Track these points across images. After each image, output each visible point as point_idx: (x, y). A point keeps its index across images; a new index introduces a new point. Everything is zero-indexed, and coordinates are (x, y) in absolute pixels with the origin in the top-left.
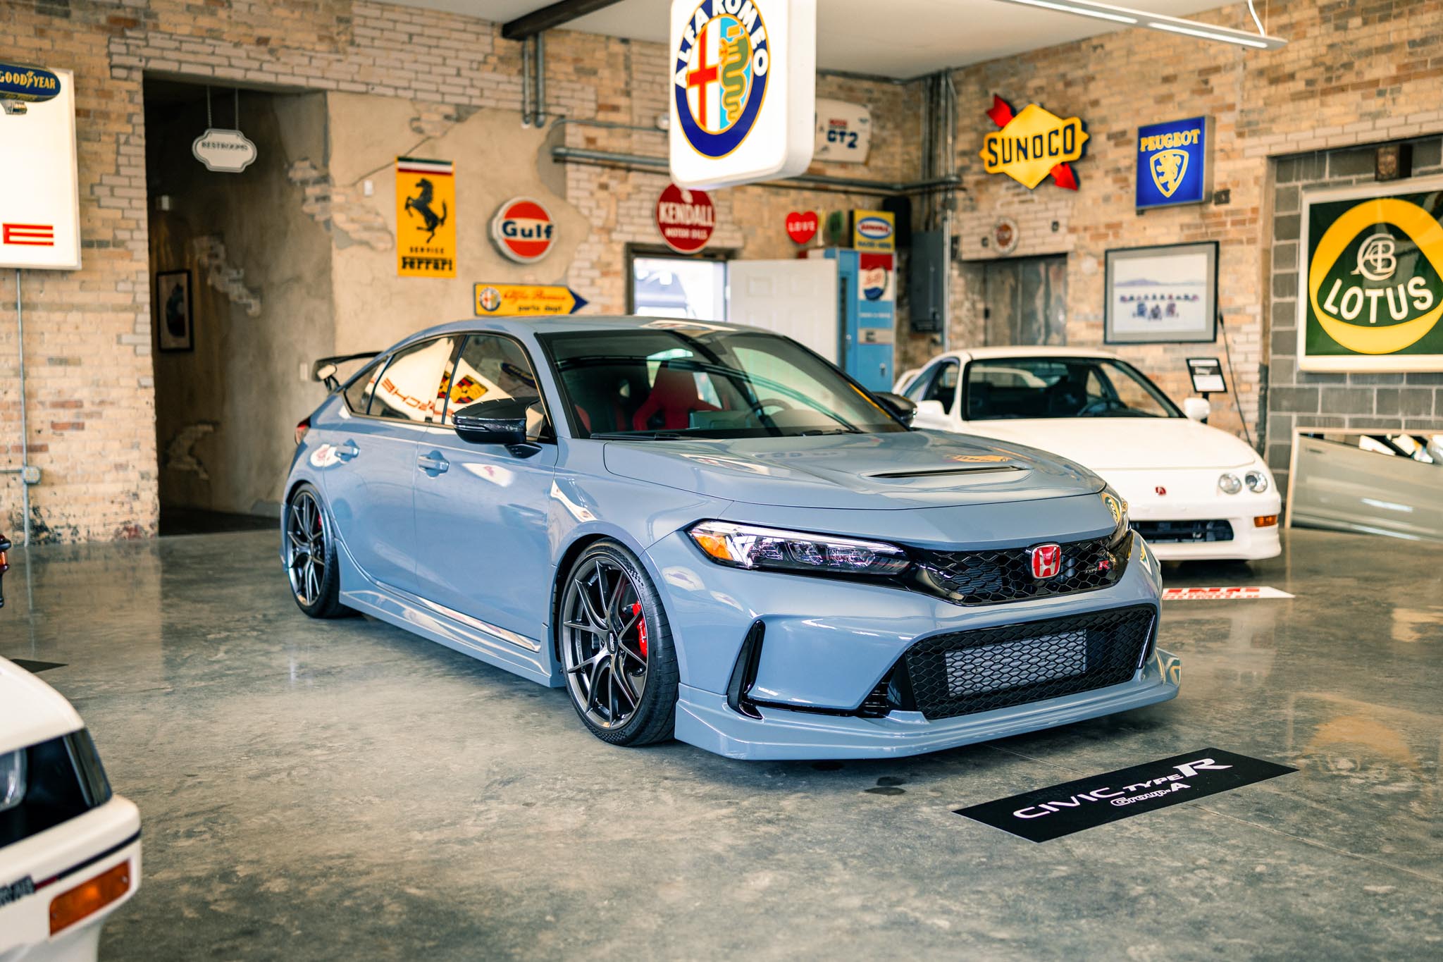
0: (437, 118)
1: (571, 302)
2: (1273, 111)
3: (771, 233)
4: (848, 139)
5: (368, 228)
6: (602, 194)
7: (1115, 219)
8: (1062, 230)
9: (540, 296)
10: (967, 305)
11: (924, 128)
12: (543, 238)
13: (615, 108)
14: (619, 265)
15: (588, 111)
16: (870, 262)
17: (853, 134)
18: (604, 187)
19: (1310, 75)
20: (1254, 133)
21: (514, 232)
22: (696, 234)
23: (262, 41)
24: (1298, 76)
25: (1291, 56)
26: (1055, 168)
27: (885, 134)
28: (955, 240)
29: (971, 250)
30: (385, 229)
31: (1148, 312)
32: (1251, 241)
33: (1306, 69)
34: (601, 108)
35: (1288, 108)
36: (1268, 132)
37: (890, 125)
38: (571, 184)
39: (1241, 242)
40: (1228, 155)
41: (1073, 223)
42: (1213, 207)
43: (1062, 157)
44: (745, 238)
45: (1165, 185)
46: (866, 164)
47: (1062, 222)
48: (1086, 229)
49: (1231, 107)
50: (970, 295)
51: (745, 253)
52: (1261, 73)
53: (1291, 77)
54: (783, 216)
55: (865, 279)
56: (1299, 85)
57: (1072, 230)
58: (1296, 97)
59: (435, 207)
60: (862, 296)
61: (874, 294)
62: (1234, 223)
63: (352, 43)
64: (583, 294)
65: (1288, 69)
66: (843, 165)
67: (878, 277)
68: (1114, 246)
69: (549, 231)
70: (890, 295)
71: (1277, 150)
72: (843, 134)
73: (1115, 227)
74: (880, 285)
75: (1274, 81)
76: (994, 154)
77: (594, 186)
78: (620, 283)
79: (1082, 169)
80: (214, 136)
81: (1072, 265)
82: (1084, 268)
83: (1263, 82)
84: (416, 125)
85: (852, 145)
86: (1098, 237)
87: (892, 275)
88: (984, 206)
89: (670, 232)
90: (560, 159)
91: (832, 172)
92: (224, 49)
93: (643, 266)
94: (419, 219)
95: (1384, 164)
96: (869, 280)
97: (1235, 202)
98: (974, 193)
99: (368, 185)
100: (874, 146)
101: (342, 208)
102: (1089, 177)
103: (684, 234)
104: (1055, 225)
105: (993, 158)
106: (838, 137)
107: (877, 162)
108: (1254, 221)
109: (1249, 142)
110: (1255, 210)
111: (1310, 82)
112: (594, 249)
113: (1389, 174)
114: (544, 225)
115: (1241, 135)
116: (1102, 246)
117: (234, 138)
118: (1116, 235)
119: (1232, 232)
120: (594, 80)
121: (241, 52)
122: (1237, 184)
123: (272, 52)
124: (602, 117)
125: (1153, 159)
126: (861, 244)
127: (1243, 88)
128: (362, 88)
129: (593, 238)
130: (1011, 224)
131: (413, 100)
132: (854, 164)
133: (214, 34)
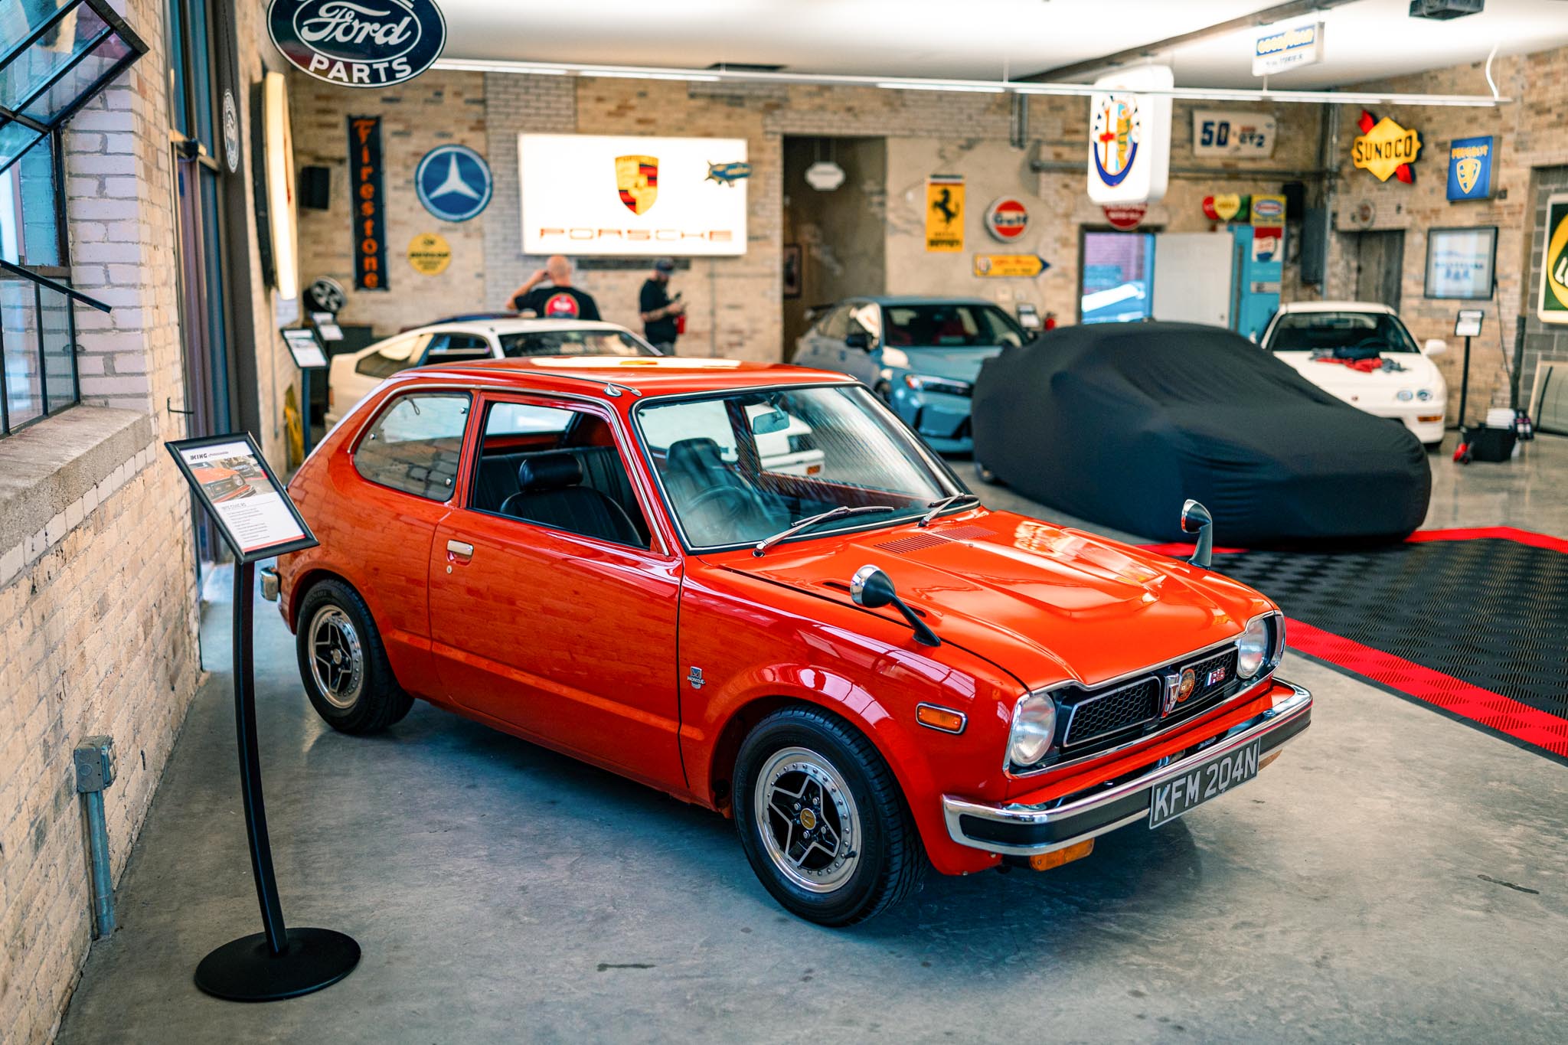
0: (954, 148)
1: (1039, 266)
2: (1537, 134)
3: (1191, 212)
4: (1256, 140)
5: (909, 221)
6: (1064, 192)
7: (1436, 206)
8: (1403, 212)
9: (1018, 262)
10: (1342, 263)
11: (1318, 129)
12: (1021, 224)
13: (1076, 132)
14: (1074, 238)
15: (1056, 134)
16: (1261, 233)
17: (1262, 137)
18: (1066, 186)
19: (1560, 110)
20: (1525, 149)
21: (1001, 221)
22: (1132, 216)
23: (850, 109)
24: (1553, 110)
25: (1550, 96)
26: (1399, 168)
27: (1290, 133)
28: (1335, 215)
29: (1345, 223)
30: (919, 222)
31: (1452, 275)
32: (1518, 227)
33: (1558, 105)
34: (1068, 131)
35: (1545, 133)
36: (1533, 149)
37: (1294, 127)
38: (1043, 185)
39: (1511, 227)
40: (1508, 164)
41: (1411, 207)
42: (1497, 202)
43: (1403, 160)
44: (1170, 217)
45: (1465, 185)
46: (1272, 157)
47: (1404, 206)
48: (1418, 212)
49: (1512, 130)
50: (1345, 256)
51: (1170, 228)
52: (1531, 106)
53: (1549, 111)
54: (1201, 199)
55: (1258, 246)
56: (1553, 117)
57: (1410, 212)
58: (1552, 125)
59: (951, 207)
60: (1254, 258)
61: (1265, 257)
62: (1509, 214)
63: (904, 105)
64: (1048, 259)
65: (1547, 105)
66: (1253, 159)
67: (1269, 245)
68: (1434, 226)
69: (1025, 220)
70: (1278, 257)
71: (1537, 163)
72: (1252, 138)
73: (1436, 212)
74: (1271, 249)
75: (1539, 113)
76: (1361, 153)
77: (1058, 186)
78: (1074, 253)
79: (1418, 168)
80: (820, 168)
81: (1408, 238)
82: (1414, 242)
83: (1532, 113)
84: (941, 155)
85: (1260, 145)
86: (1426, 218)
87: (1281, 243)
88: (1355, 190)
89: (1113, 216)
90: (1036, 169)
91: (1244, 165)
92: (828, 116)
93: (1091, 238)
94: (940, 214)
96: (1261, 246)
97: (1509, 200)
98: (1348, 180)
99: (910, 196)
100: (1278, 143)
101: (895, 210)
102: (1422, 174)
103: (1123, 216)
104: (1399, 208)
105: (1359, 157)
106: (1248, 139)
107: (1282, 154)
108: (1520, 213)
109: (1522, 155)
110: (1521, 205)
111: (1560, 116)
112: (1058, 229)
114: (1021, 214)
115: (1516, 150)
116: (1427, 225)
117: (830, 168)
118: (1437, 218)
119: (1507, 220)
120: (1062, 114)
121: (836, 118)
122: (1511, 186)
123: (856, 116)
124: (1067, 138)
125: (1458, 166)
126: (1257, 220)
127: (1520, 116)
128: (906, 133)
129: (1057, 222)
130: (1369, 205)
131: (941, 138)
132: (1261, 159)
133: (822, 108)
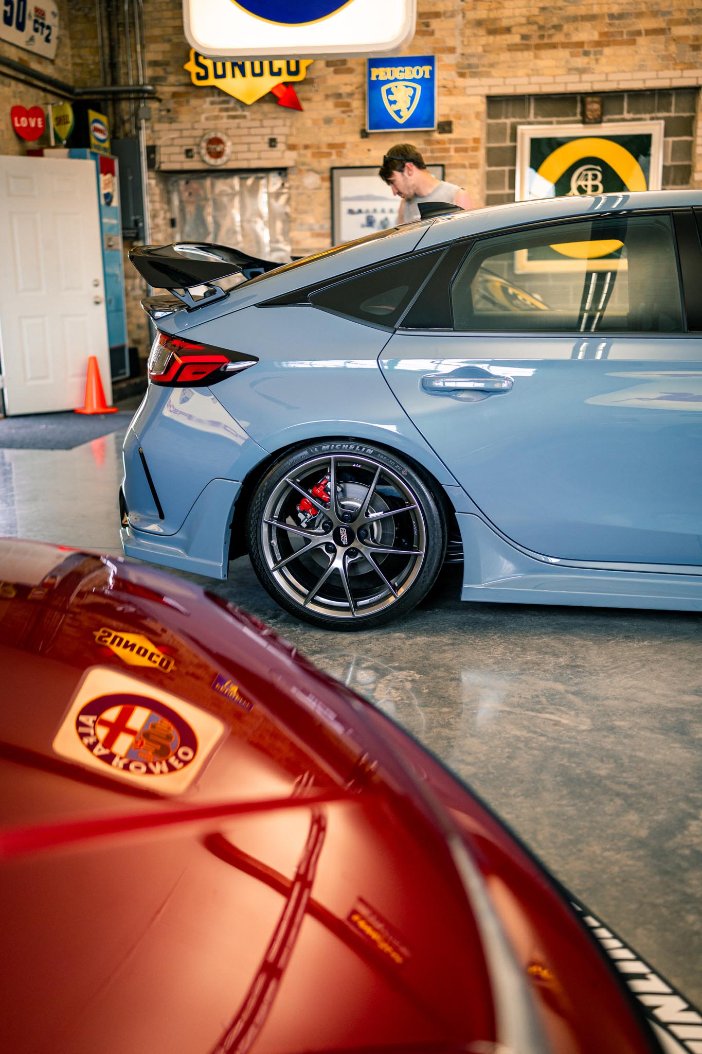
2: (492, 58)
4: (45, 32)
7: (339, 140)
8: (281, 146)
10: (161, 214)
11: (103, 33)
16: (103, 166)
17: (49, 28)
19: (525, 30)
20: (475, 75)
24: (514, 30)
25: (507, 12)
26: (277, 86)
28: (152, 150)
29: (171, 159)
31: (377, 224)
32: (474, 166)
33: (521, 25)
35: (505, 56)
36: (488, 75)
39: (464, 166)
40: (450, 91)
41: (292, 141)
42: (437, 136)
45: (398, 112)
47: (280, 139)
48: (306, 147)
49: (452, 50)
52: (479, 23)
53: (508, 30)
54: (7, 109)
56: (515, 39)
57: (292, 147)
58: (512, 48)
61: (108, 200)
62: (457, 150)
65: (505, 23)
67: (109, 182)
68: (337, 164)
70: (116, 201)
71: (495, 91)
72: (43, 26)
73: (338, 147)
74: (110, 191)
75: (492, 32)
76: (205, 68)
79: (301, 92)
82: (306, 183)
83: (482, 32)
85: (47, 39)
86: (319, 155)
87: (116, 182)
88: (185, 118)
95: (592, 111)
96: (105, 185)
97: (458, 132)
98: (171, 105)
100: (59, 44)
102: (308, 100)
104: (273, 143)
105: (202, 73)
106: (40, 29)
108: (475, 149)
109: (469, 82)
110: (476, 140)
111: (524, 37)
113: (595, 119)
115: (462, 75)
116: (326, 164)
118: (339, 154)
119: (455, 157)
122: (459, 117)
125: (384, 89)
126: (95, 146)
127: (462, 34)
130: (224, 138)
132: (47, 60)
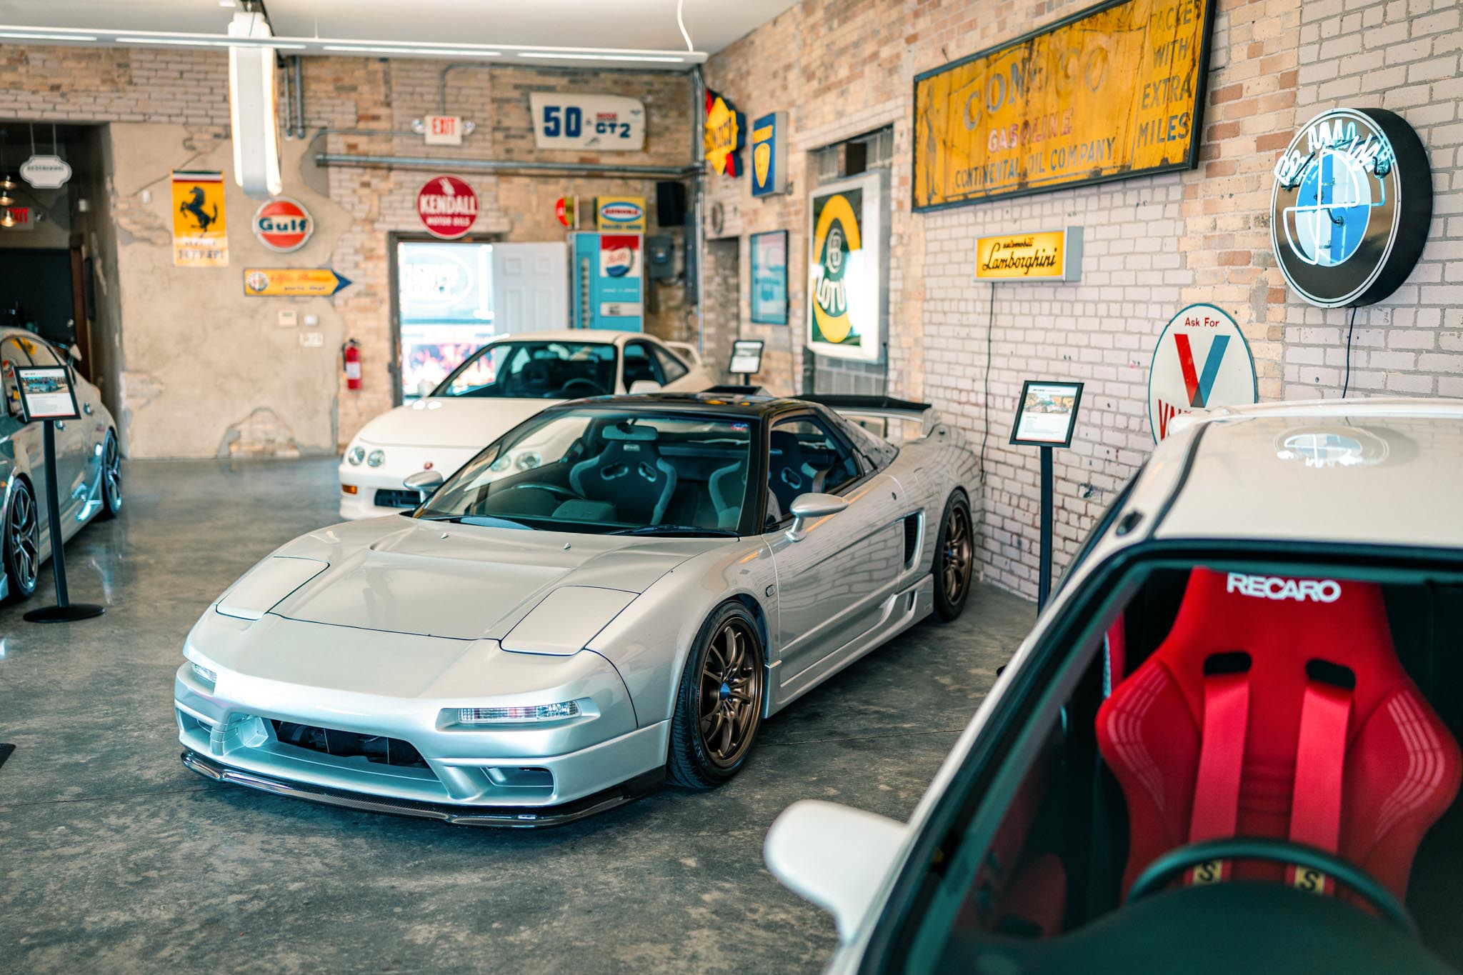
0: (207, 137)
1: (335, 283)
2: (808, 108)
3: (540, 217)
4: (619, 130)
5: (149, 228)
6: (365, 191)
8: (738, 215)
9: (305, 278)
10: (718, 280)
12: (298, 231)
13: (376, 118)
14: (382, 250)
15: (350, 120)
17: (627, 126)
18: (366, 185)
19: (820, 73)
20: (802, 128)
21: (270, 227)
22: (458, 222)
23: (55, 88)
25: (814, 55)
26: (727, 157)
27: (668, 122)
28: (702, 221)
29: (709, 230)
30: (162, 228)
32: (800, 231)
33: (819, 68)
34: (360, 118)
35: (813, 105)
36: (807, 127)
37: (674, 114)
38: (333, 183)
40: (794, 148)
41: (741, 209)
43: (729, 149)
44: (512, 224)
45: (761, 177)
47: (738, 206)
48: (744, 215)
49: (794, 103)
50: (721, 271)
51: (512, 236)
52: (804, 70)
53: (814, 75)
54: (554, 202)
56: (817, 83)
57: (741, 215)
58: (816, 94)
59: (207, 209)
61: (618, 272)
62: (794, 213)
63: (130, 83)
64: (348, 275)
65: (813, 67)
66: (620, 153)
67: (621, 257)
68: (755, 231)
69: (303, 225)
70: (637, 272)
71: (812, 144)
72: (613, 126)
74: (626, 263)
75: (809, 79)
76: (708, 143)
77: (356, 185)
78: (384, 266)
80: (37, 161)
81: (741, 247)
83: (805, 79)
84: (188, 144)
85: (624, 135)
86: (750, 222)
87: (639, 254)
88: (707, 189)
89: (430, 221)
90: (323, 164)
91: (607, 161)
92: (25, 96)
93: (404, 249)
94: (193, 219)
95: (841, 162)
96: (612, 259)
98: (711, 178)
99: (145, 195)
101: (125, 213)
102: (747, 166)
103: (447, 222)
105: (707, 147)
106: (609, 129)
107: (658, 147)
108: (799, 211)
109: (801, 136)
110: (802, 202)
111: (820, 80)
112: (359, 237)
114: (298, 220)
115: (797, 130)
116: (751, 231)
117: (53, 161)
118: (755, 222)
119: (793, 220)
120: (354, 95)
121: (38, 98)
122: (796, 176)
123: (63, 95)
124: (362, 125)
125: (756, 152)
126: (605, 227)
127: (798, 85)
128: (140, 118)
129: (357, 228)
131: (185, 125)
132: (631, 152)
133: (16, 86)
